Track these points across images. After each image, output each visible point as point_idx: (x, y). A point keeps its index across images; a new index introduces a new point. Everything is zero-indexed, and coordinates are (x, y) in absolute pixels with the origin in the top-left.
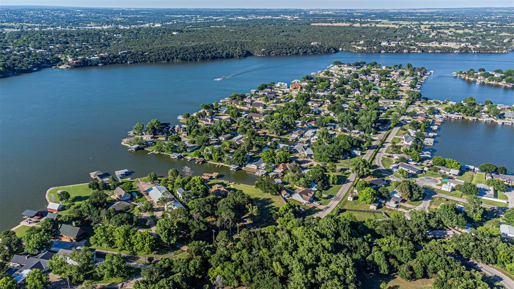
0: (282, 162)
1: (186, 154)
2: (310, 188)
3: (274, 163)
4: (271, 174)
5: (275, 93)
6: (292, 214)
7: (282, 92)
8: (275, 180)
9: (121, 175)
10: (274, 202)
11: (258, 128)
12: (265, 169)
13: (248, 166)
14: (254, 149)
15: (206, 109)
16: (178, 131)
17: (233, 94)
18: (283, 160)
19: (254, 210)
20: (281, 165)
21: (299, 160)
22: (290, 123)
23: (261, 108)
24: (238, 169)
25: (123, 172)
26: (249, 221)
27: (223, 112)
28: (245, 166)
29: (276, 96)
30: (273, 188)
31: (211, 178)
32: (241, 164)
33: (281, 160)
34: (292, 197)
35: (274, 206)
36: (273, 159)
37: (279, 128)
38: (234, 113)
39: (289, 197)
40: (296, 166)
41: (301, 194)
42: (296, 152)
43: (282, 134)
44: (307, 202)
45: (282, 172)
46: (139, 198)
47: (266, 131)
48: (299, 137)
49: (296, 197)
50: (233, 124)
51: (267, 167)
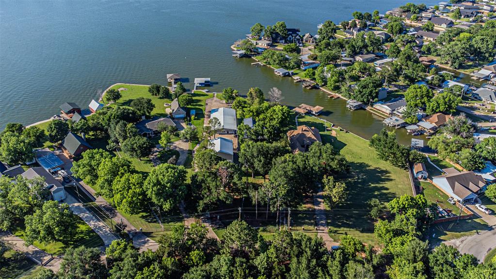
0: (440, 112)
1: (297, 71)
2: (480, 171)
3: (424, 110)
4: (410, 128)
5: (479, 9)
6: (413, 220)
7: (489, 8)
8: (413, 139)
9: (200, 84)
10: (391, 180)
11: (424, 53)
12: (404, 117)
13: (378, 106)
14: (401, 82)
15: (359, 19)
16: (307, 41)
17: (407, 4)
18: (442, 108)
19: (335, 190)
20: (435, 115)
21: (476, 113)
22: (483, 50)
23: (444, 26)
24: (360, 108)
25: (203, 80)
26: (324, 206)
27: (382, 26)
28: (372, 106)
29: (478, 13)
30: (399, 154)
31: (309, 113)
32: (365, 100)
33: (438, 107)
34: (432, 179)
35: (387, 189)
36: (424, 103)
37: (459, 55)
38: (394, 27)
39: (425, 179)
40: (464, 123)
41: (452, 180)
42: (477, 98)
43: (461, 66)
44: (460, 199)
45: (432, 129)
46: (195, 119)
47: (435, 59)
48: (492, 75)
49: (441, 183)
50: (387, 42)
51: (408, 114)
